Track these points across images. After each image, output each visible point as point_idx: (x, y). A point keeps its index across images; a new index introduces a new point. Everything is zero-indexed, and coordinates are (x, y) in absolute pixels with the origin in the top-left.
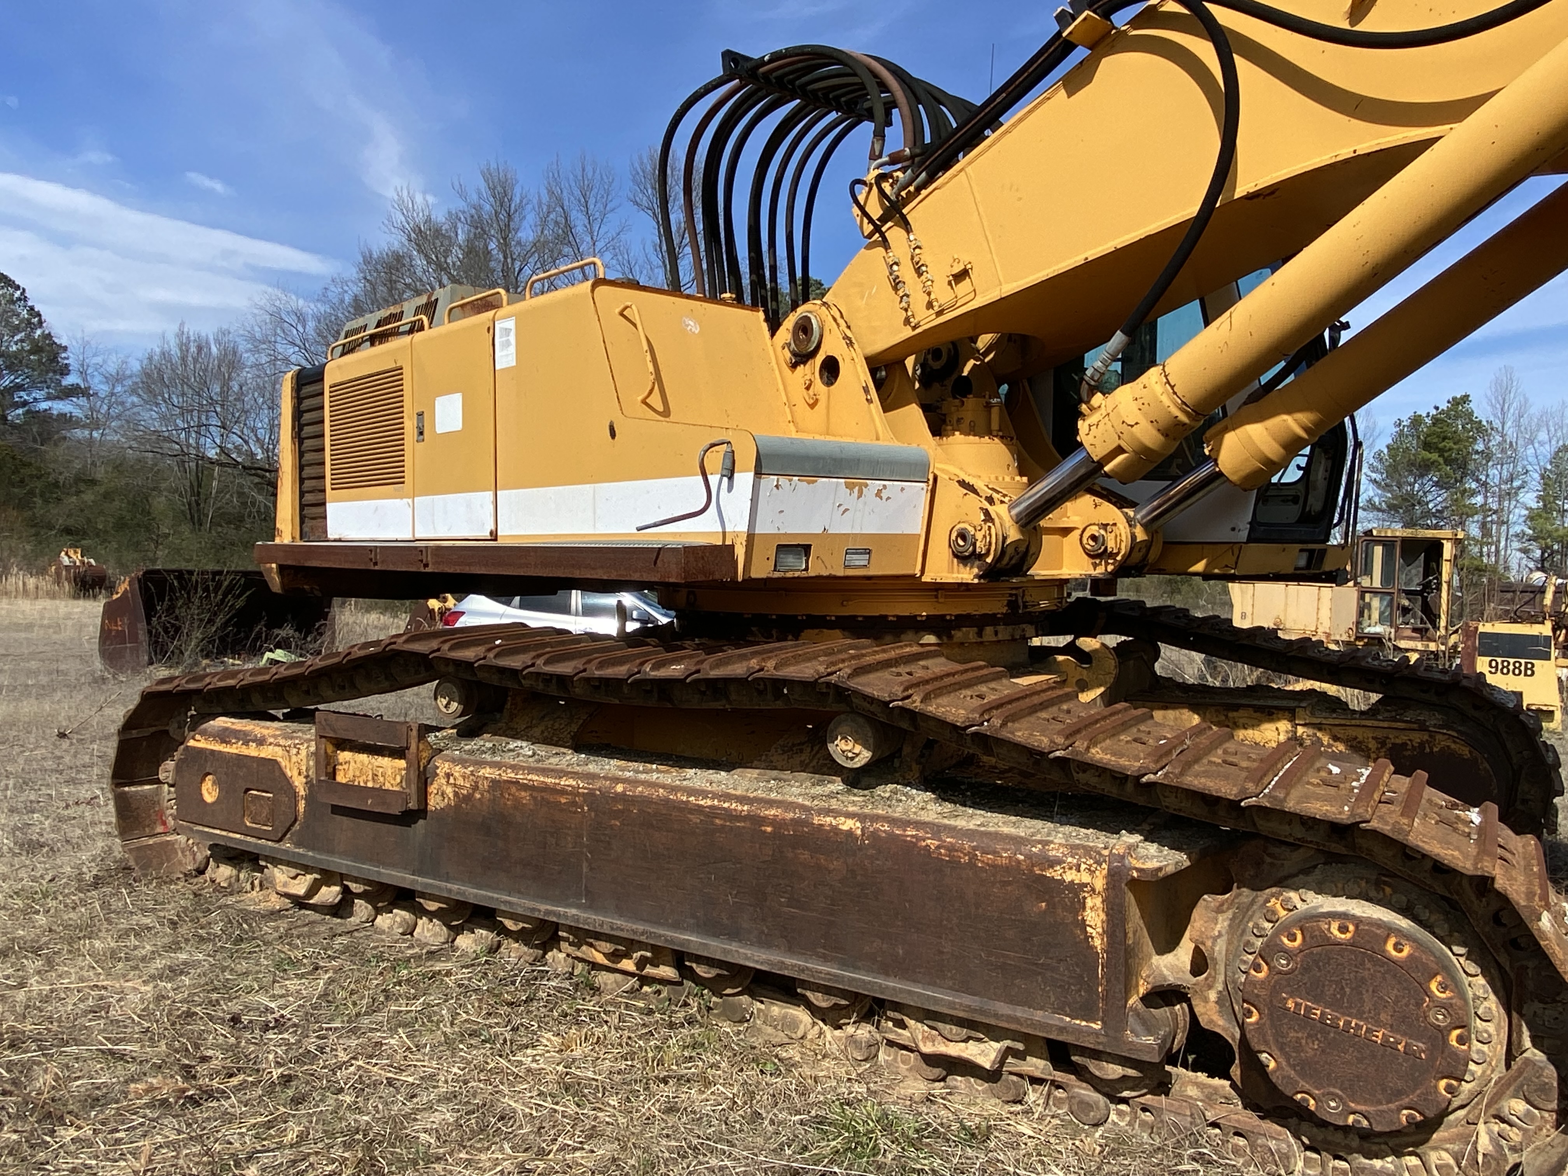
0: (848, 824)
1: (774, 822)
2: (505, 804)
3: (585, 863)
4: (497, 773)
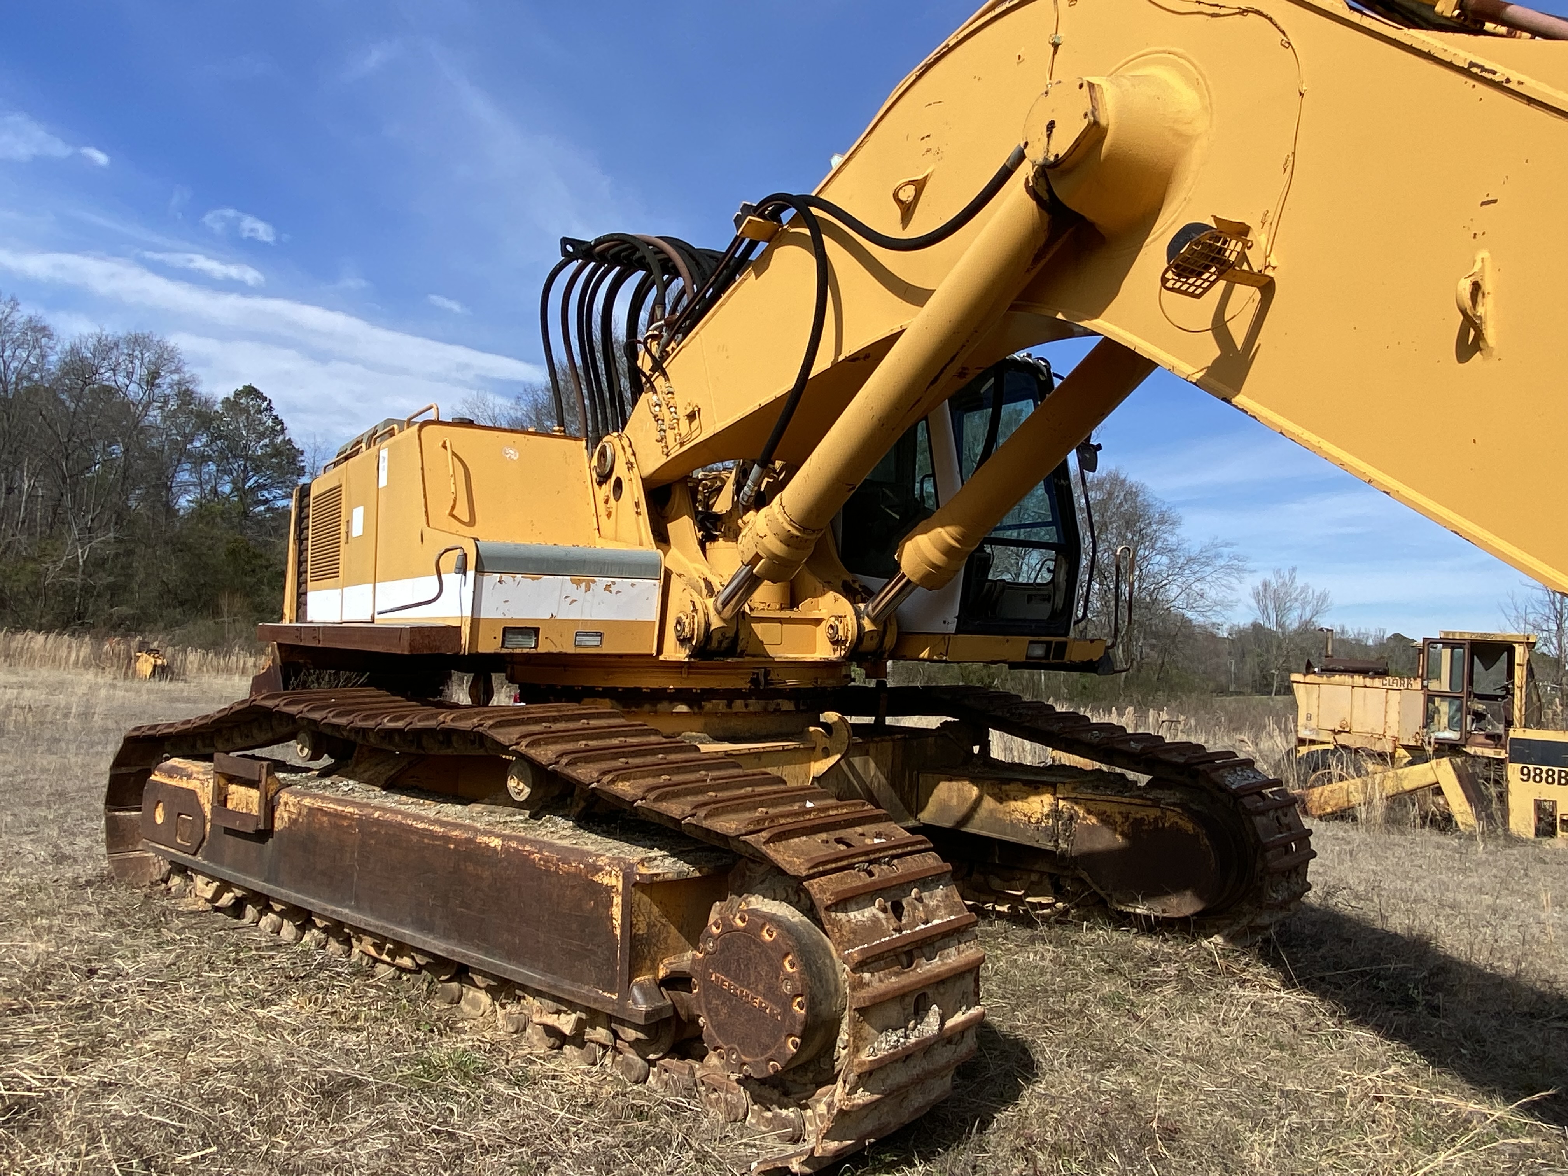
0: (495, 842)
1: (456, 841)
2: (315, 827)
3: (355, 874)
4: (312, 802)
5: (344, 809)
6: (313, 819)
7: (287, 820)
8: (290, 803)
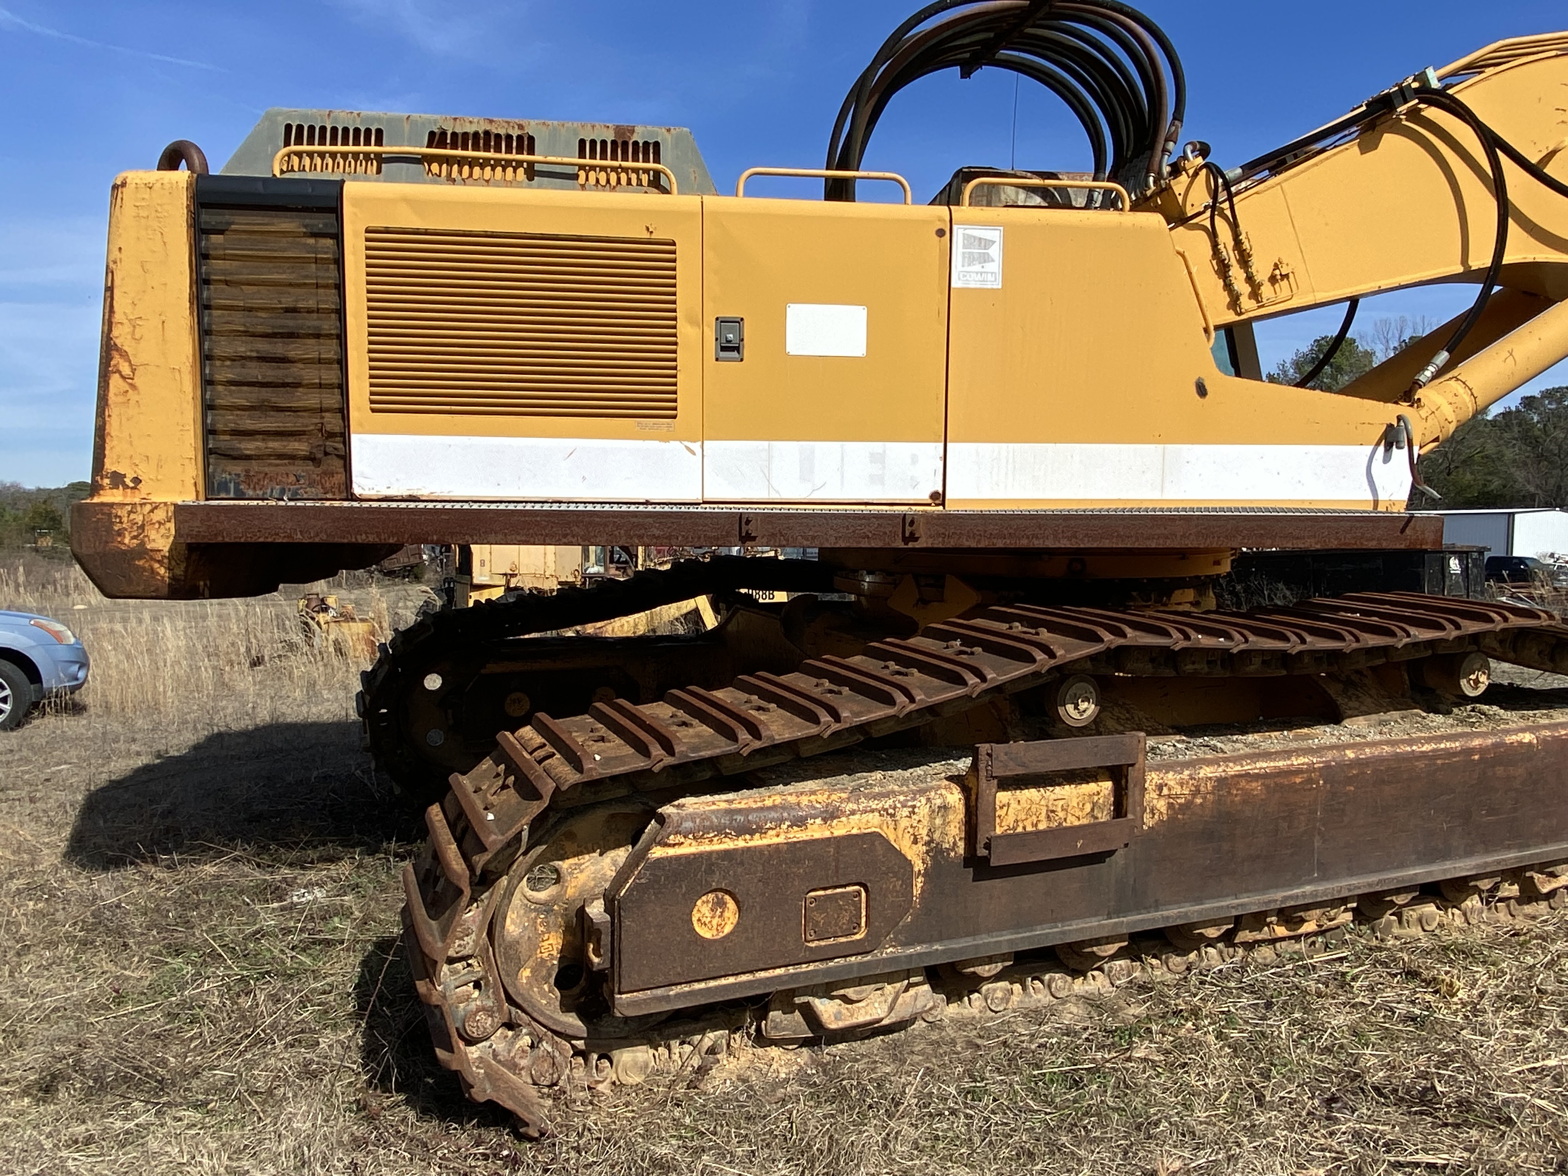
0: (1527, 737)
1: (1482, 750)
2: (1232, 802)
3: (1317, 838)
4: (1220, 769)
5: (1289, 762)
6: (1229, 792)
7: (1164, 810)
8: (1171, 783)
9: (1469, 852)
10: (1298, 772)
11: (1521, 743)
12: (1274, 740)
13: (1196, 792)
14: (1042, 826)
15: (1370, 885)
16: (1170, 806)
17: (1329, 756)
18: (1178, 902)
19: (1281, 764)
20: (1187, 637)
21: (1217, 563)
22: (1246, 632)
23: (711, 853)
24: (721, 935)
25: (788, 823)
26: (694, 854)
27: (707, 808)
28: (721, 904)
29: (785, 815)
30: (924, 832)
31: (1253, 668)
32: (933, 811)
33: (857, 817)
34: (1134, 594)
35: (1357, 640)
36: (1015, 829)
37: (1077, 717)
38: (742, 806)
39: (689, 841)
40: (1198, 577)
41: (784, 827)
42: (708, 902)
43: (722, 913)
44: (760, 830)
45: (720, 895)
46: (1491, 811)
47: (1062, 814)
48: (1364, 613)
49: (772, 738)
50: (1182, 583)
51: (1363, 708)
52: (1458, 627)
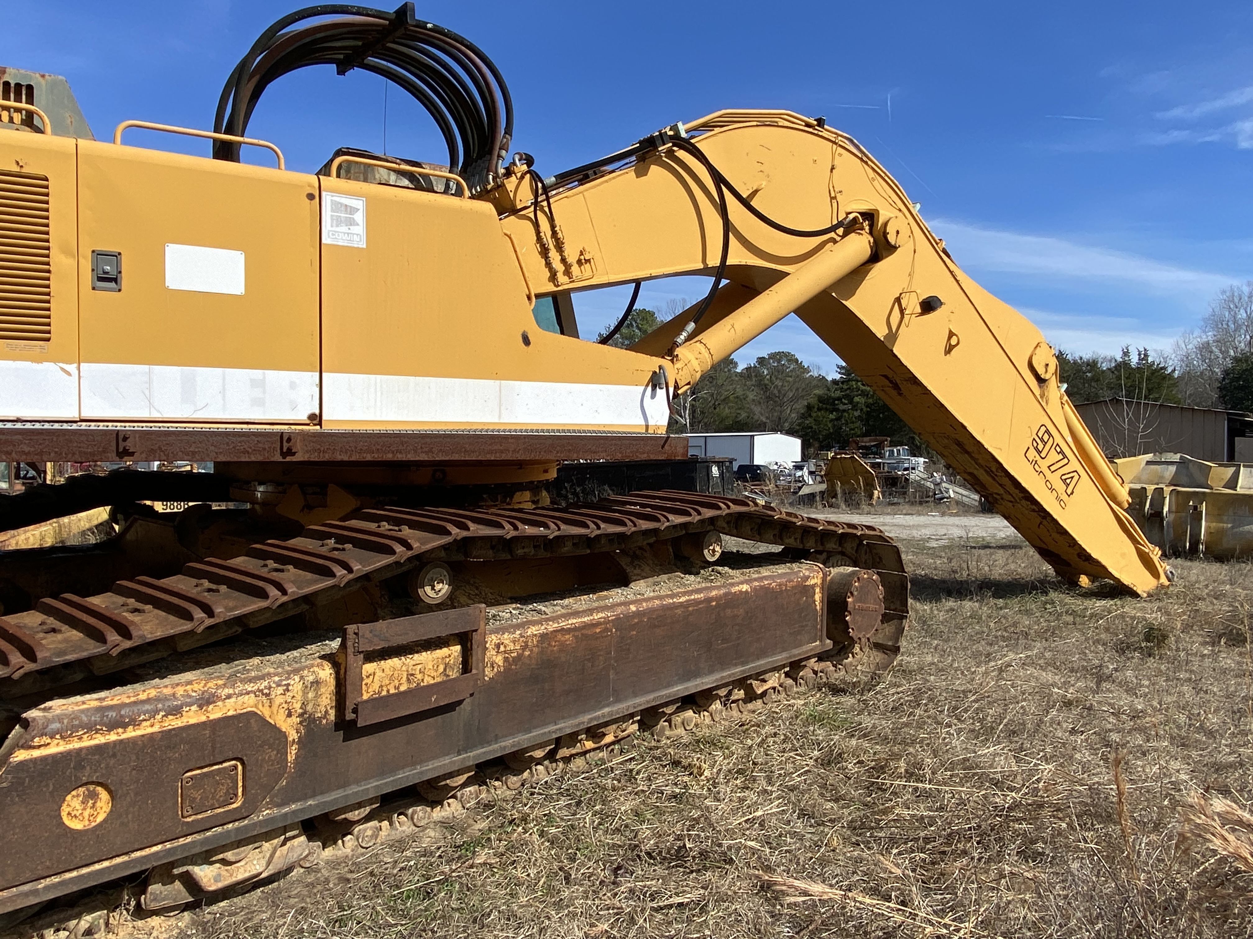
0: (745, 587)
1: (717, 598)
2: (552, 651)
3: (612, 672)
4: (543, 628)
5: (592, 618)
6: (549, 644)
7: (501, 663)
8: (506, 642)
9: (711, 672)
10: (598, 624)
11: (741, 591)
12: (582, 602)
13: (525, 647)
14: (402, 689)
15: (648, 702)
16: (506, 659)
17: (619, 610)
18: (512, 734)
19: (586, 619)
20: (516, 528)
21: (546, 471)
22: (559, 523)
23: (81, 749)
24: (93, 824)
25: (162, 713)
26: (61, 753)
27: (76, 708)
28: (94, 796)
29: (160, 706)
30: (297, 706)
31: (567, 549)
32: (306, 687)
33: (233, 700)
34: (485, 496)
35: (635, 525)
36: (379, 693)
37: (434, 596)
38: (115, 702)
39: (56, 741)
40: (532, 482)
41: (159, 717)
42: (78, 796)
43: (94, 804)
44: (134, 722)
45: (91, 787)
46: (725, 641)
47: (419, 676)
48: (643, 506)
49: (143, 637)
50: (521, 487)
51: (644, 574)
52: (699, 513)
